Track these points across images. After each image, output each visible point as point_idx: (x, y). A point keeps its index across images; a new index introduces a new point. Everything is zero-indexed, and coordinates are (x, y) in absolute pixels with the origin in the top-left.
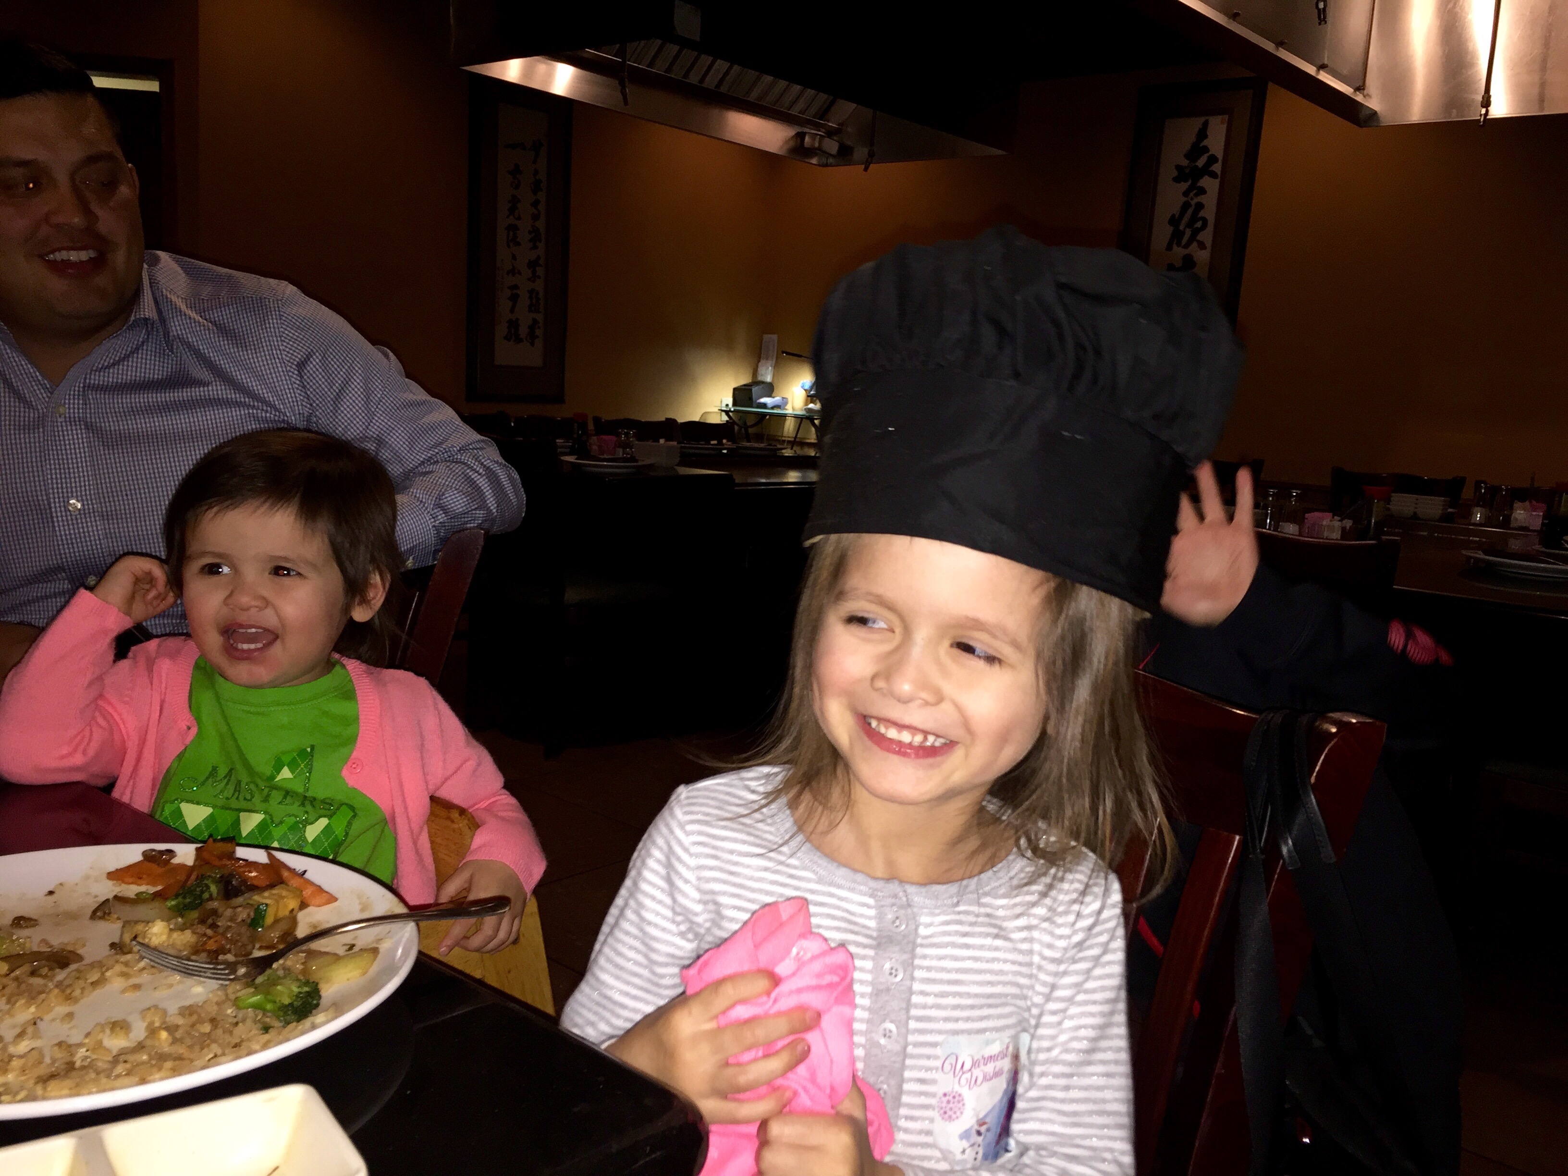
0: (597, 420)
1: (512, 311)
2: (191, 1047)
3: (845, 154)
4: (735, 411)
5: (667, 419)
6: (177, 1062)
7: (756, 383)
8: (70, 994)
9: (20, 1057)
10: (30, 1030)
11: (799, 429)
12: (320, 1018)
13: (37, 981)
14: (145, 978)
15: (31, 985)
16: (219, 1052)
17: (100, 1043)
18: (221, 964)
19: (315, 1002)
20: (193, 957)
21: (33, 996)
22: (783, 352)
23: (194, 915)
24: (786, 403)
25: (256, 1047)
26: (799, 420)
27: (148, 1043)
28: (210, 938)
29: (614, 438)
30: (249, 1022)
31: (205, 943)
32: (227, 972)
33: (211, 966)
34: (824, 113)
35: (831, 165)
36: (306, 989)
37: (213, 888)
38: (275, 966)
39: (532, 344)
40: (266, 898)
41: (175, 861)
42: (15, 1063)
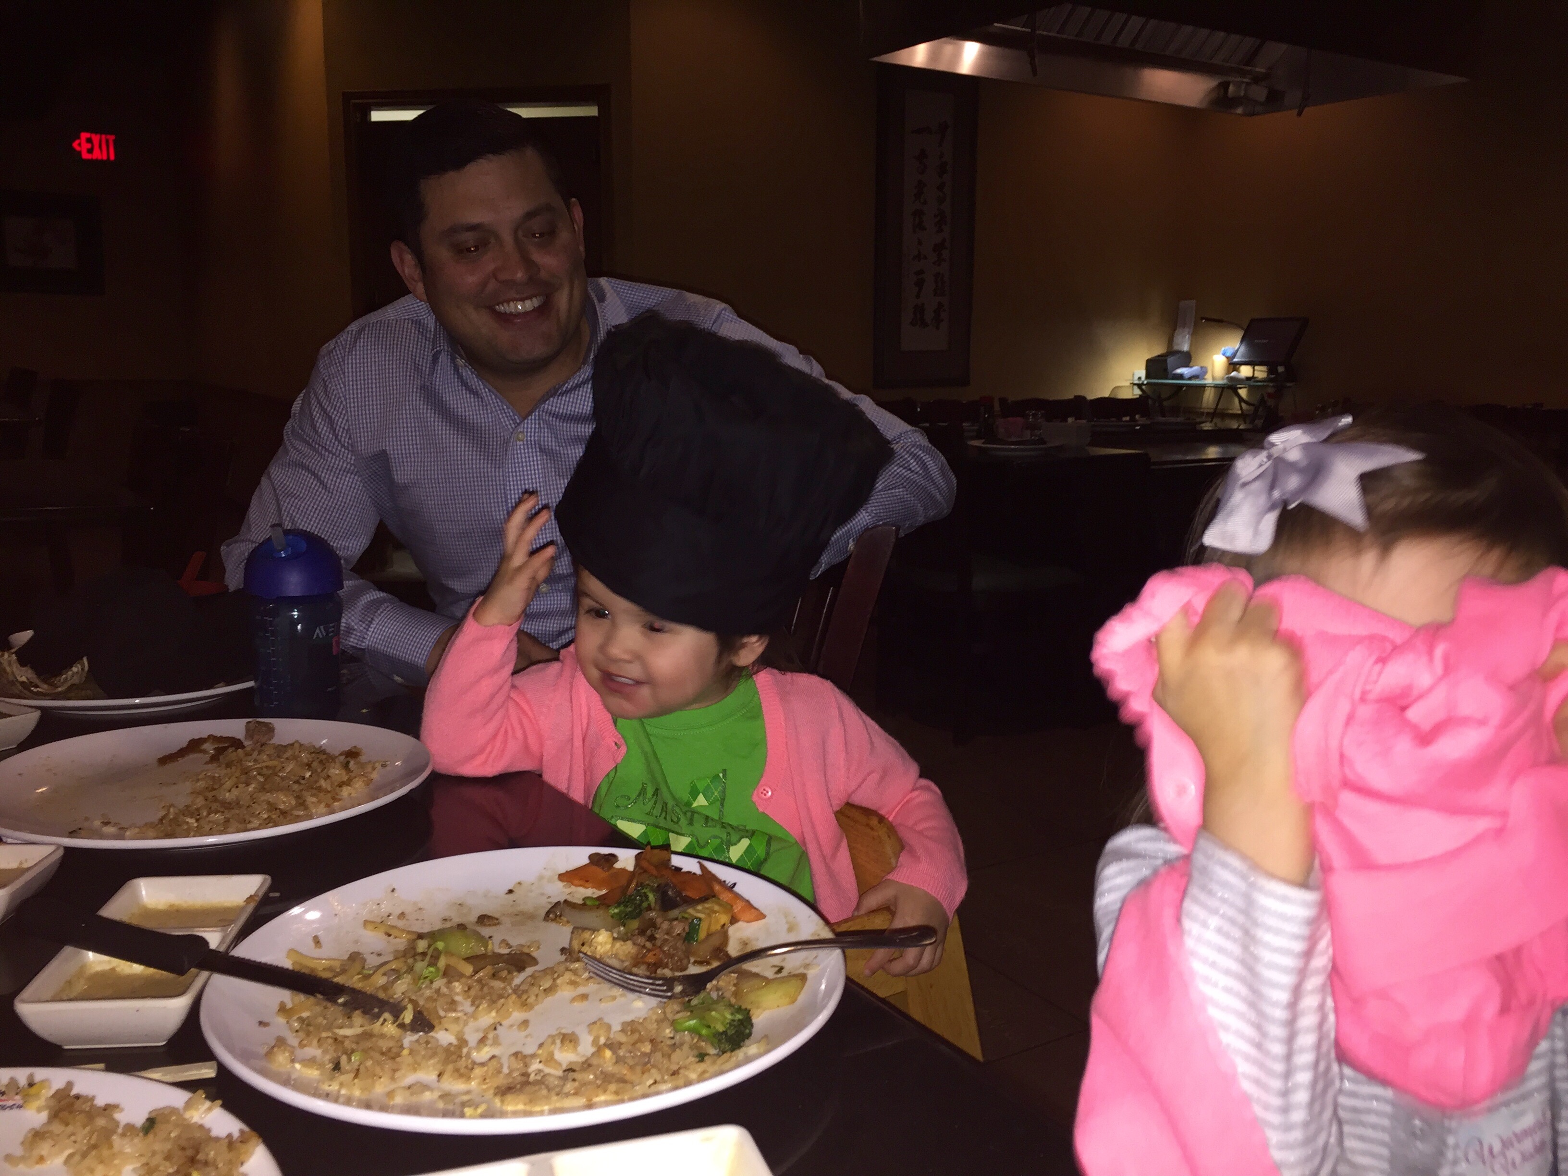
0: (1003, 401)
1: (918, 296)
2: (632, 1068)
3: (1274, 100)
4: (1147, 383)
5: (1076, 397)
6: (621, 1085)
7: (1171, 352)
8: (526, 1000)
9: (482, 1064)
10: (491, 1036)
11: (1220, 398)
12: (752, 1049)
13: (497, 984)
14: (591, 988)
15: (492, 987)
16: (658, 1078)
17: (551, 1055)
18: (659, 979)
19: (747, 1031)
20: (635, 970)
21: (495, 999)
22: (1202, 318)
23: (635, 924)
24: (1205, 373)
25: (693, 1076)
26: (1220, 390)
27: (595, 1061)
28: (649, 951)
29: (1020, 420)
30: (686, 1048)
31: (644, 956)
32: (665, 988)
33: (651, 981)
34: (1251, 59)
35: (1258, 114)
36: (739, 1017)
37: (651, 897)
38: (709, 986)
39: (938, 328)
40: (699, 911)
41: (618, 865)
42: (478, 1071)
